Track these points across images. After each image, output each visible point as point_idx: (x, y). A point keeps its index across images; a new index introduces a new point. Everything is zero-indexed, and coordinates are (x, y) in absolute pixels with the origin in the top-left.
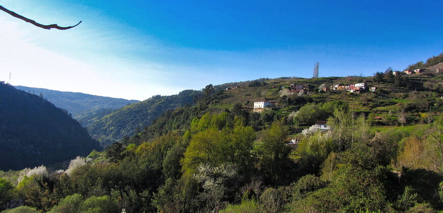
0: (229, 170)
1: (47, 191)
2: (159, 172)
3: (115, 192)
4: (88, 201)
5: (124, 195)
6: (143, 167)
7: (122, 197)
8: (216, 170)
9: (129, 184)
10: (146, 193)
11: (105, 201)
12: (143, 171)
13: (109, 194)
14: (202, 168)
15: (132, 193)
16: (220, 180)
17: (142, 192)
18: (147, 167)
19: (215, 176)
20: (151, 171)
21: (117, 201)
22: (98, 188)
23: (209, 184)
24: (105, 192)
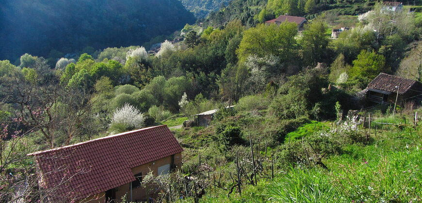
0: (272, 60)
1: (144, 70)
2: (223, 57)
3: (189, 74)
4: (170, 80)
5: (196, 75)
6: (210, 54)
7: (195, 77)
8: (261, 60)
9: (200, 67)
10: (212, 74)
11: (181, 81)
12: (211, 57)
13: (185, 75)
14: (250, 58)
15: (202, 74)
16: (263, 68)
17: (209, 73)
18: (214, 53)
19: (260, 65)
20: (216, 57)
21: (191, 80)
22: (178, 70)
23: (255, 70)
24: (182, 73)
